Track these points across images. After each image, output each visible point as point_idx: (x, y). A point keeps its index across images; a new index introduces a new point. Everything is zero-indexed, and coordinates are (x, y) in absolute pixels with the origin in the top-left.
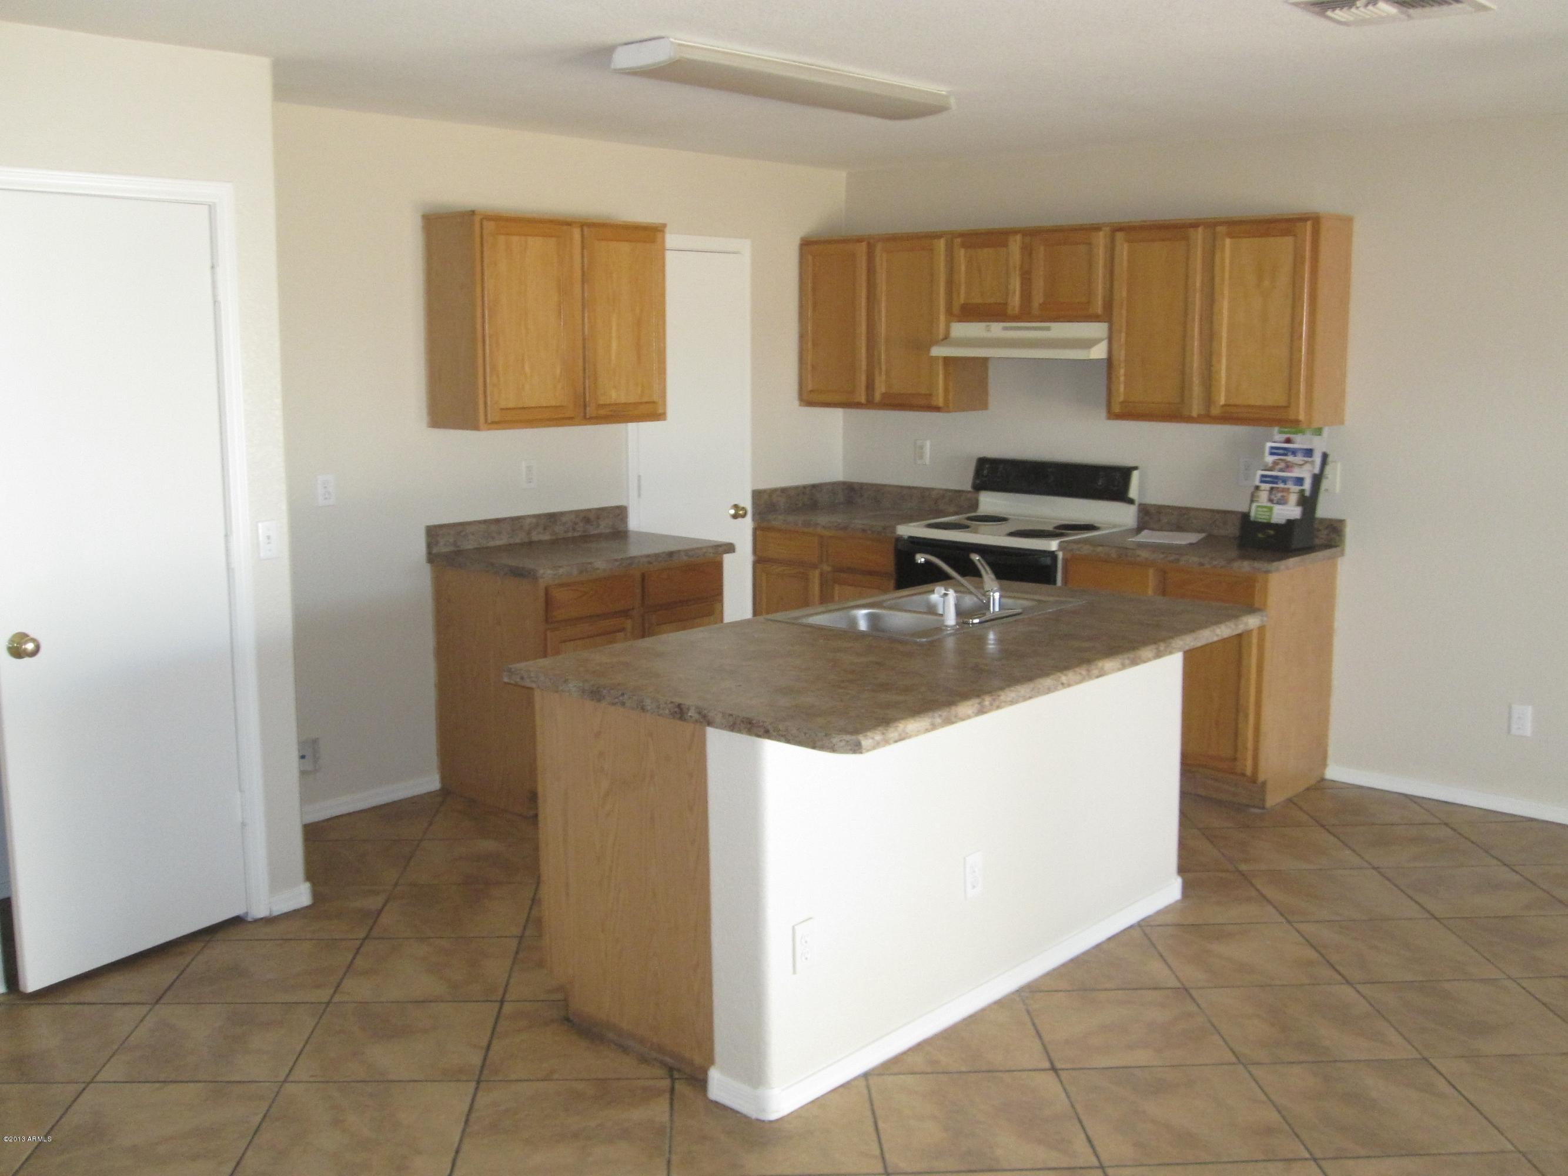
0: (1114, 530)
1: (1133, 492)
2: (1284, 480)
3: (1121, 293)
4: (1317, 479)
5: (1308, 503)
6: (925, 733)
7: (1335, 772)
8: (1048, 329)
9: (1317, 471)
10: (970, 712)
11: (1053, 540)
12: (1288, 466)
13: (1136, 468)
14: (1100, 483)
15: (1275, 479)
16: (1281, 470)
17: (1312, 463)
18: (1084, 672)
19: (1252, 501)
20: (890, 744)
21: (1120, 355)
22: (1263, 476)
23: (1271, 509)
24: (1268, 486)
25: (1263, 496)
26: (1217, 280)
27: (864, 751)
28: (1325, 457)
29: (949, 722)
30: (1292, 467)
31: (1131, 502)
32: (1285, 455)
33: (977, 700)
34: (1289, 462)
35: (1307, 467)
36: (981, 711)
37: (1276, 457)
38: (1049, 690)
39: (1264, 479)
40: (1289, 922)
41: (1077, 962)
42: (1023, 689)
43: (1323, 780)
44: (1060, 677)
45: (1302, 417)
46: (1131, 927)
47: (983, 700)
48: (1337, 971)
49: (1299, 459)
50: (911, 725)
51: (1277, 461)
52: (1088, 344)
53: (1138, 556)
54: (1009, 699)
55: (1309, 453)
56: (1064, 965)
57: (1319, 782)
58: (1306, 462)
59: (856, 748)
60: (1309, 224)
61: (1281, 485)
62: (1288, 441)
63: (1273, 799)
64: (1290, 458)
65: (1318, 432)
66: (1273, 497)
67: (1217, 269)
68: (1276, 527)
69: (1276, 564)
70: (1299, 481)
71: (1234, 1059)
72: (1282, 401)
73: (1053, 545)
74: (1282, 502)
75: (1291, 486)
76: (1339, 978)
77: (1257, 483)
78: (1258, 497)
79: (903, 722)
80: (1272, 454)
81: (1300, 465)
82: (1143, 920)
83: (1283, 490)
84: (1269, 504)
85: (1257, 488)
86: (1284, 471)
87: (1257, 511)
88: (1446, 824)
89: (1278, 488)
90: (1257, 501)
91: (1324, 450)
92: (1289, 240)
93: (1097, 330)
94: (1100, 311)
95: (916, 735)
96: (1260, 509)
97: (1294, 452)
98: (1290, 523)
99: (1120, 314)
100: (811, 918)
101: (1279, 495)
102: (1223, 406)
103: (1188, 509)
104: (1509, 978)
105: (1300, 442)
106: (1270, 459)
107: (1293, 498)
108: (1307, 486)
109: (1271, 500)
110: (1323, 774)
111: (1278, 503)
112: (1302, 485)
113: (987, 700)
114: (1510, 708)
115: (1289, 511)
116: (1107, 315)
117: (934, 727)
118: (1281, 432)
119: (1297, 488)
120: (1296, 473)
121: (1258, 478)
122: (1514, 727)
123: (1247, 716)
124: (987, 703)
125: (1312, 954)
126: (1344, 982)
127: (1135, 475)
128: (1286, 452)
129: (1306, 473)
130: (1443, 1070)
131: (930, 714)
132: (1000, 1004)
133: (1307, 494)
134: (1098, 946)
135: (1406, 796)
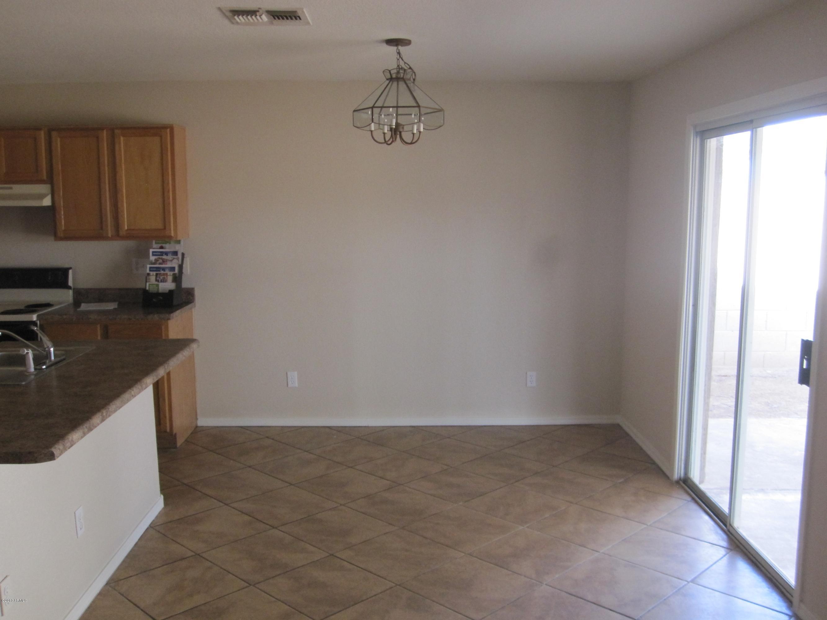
0: (62, 305)
1: (70, 283)
2: (164, 269)
3: (58, 167)
4: (181, 267)
5: (177, 279)
6: (81, 439)
7: (203, 422)
8: (11, 188)
9: (180, 262)
10: (98, 422)
11: (34, 314)
12: (164, 261)
13: (70, 268)
14: (49, 279)
15: (158, 269)
16: (160, 264)
17: (178, 259)
18: (140, 387)
19: (146, 282)
20: (67, 450)
21: (61, 203)
22: (150, 268)
23: (158, 285)
24: (154, 273)
25: (153, 279)
26: (117, 161)
27: (56, 458)
28: (183, 255)
29: (90, 430)
30: (166, 261)
31: (69, 288)
32: (162, 255)
33: (100, 414)
34: (164, 259)
35: (175, 261)
36: (103, 420)
37: (156, 257)
38: (128, 400)
39: (151, 269)
40: (226, 504)
41: (132, 556)
42: (117, 402)
43: (197, 427)
44: (131, 392)
45: (173, 234)
46: (147, 529)
47: (103, 413)
48: (264, 523)
49: (170, 257)
50: (75, 435)
51: (158, 259)
52: (41, 197)
53: (91, 318)
54: (113, 410)
55: (175, 253)
56: (124, 561)
57: (195, 429)
58: (174, 259)
59: (51, 457)
60: (168, 130)
61: (162, 272)
62: (162, 247)
63: (180, 442)
64: (165, 257)
65: (179, 242)
66: (158, 279)
67: (117, 153)
68: (163, 294)
69: (172, 315)
70: (173, 269)
71: (246, 585)
72: (161, 226)
73: (34, 317)
74: (164, 281)
75: (167, 272)
76: (268, 527)
77: (148, 271)
78: (150, 279)
79: (70, 435)
80: (153, 255)
81: (171, 260)
82: (152, 523)
83: (164, 274)
84: (157, 283)
85: (148, 274)
86: (162, 264)
87: (149, 287)
88: (267, 437)
89: (160, 274)
90: (149, 282)
91: (182, 252)
92: (157, 139)
93: (44, 188)
94: (45, 177)
95: (78, 441)
96: (151, 286)
97: (166, 254)
98: (171, 292)
99: (59, 180)
100: (7, 576)
101: (161, 278)
102: (127, 230)
103: (105, 290)
104: (341, 505)
105: (168, 248)
106: (152, 258)
107: (170, 278)
108: (177, 271)
109: (156, 280)
110: (197, 424)
111: (161, 282)
112: (174, 270)
113: (104, 412)
114: (287, 374)
115: (168, 285)
116: (50, 180)
117: (84, 434)
118: (156, 243)
119: (172, 273)
120: (169, 265)
121: (148, 269)
122: (290, 383)
123: (164, 400)
124: (105, 414)
125: (246, 518)
126: (272, 528)
127: (70, 271)
128: (162, 254)
129: (175, 264)
130: (343, 557)
131: (81, 427)
132: (102, 594)
133: (177, 275)
134: (136, 544)
135: (242, 427)
